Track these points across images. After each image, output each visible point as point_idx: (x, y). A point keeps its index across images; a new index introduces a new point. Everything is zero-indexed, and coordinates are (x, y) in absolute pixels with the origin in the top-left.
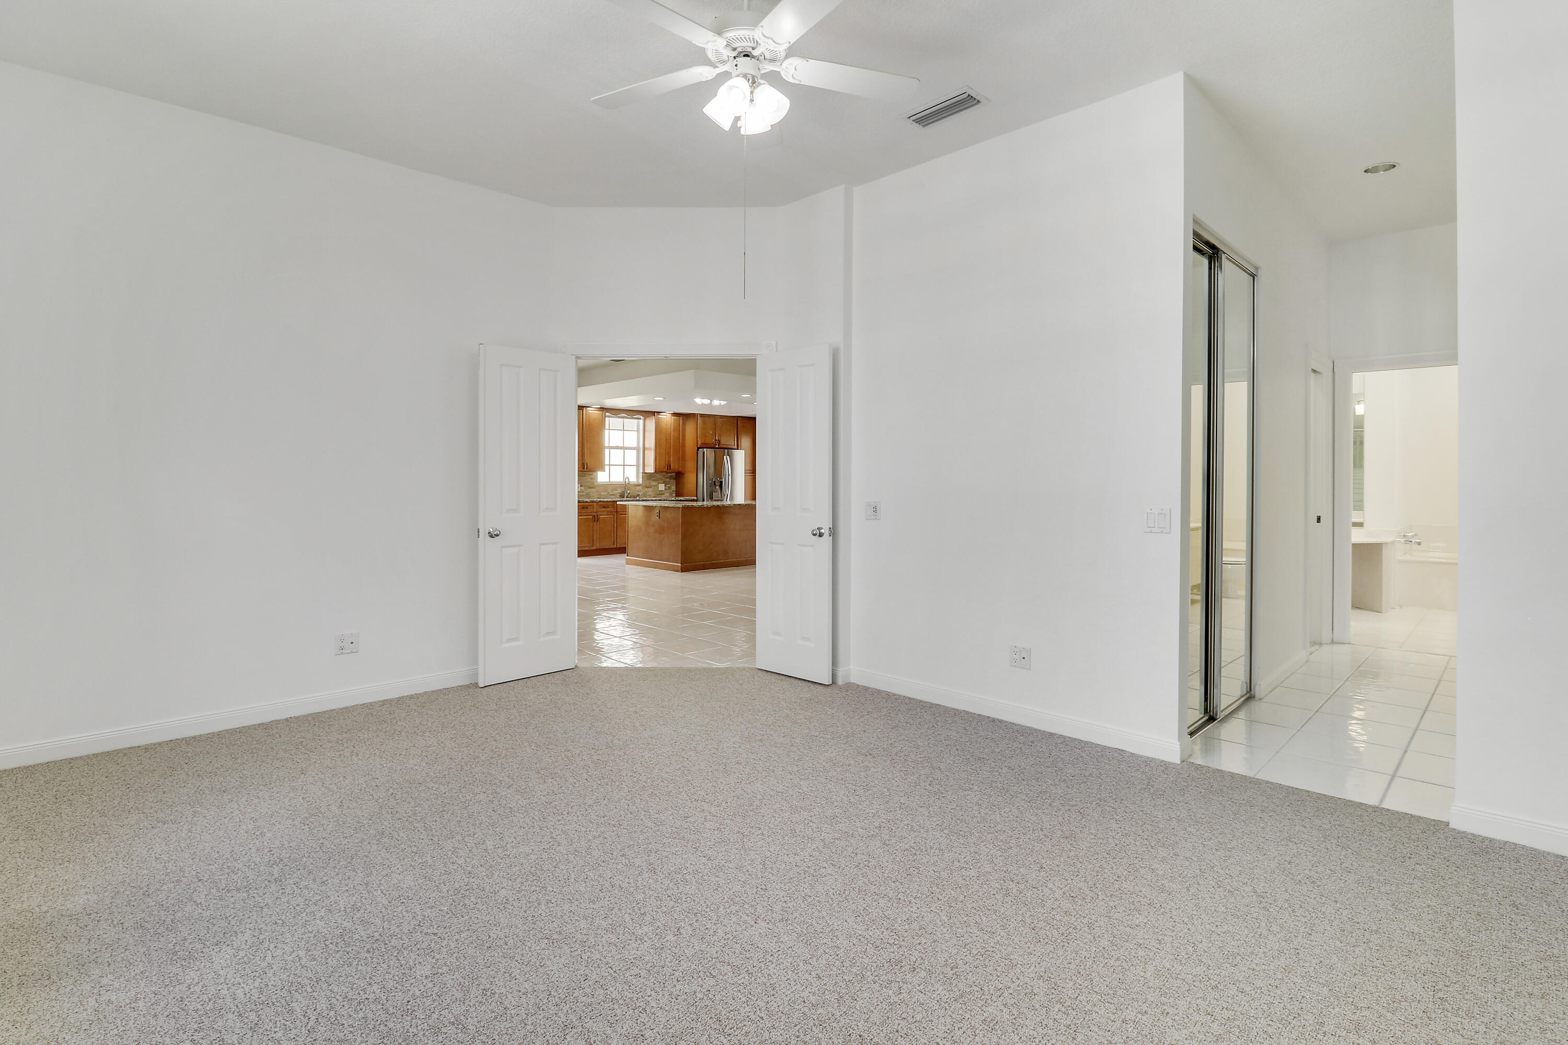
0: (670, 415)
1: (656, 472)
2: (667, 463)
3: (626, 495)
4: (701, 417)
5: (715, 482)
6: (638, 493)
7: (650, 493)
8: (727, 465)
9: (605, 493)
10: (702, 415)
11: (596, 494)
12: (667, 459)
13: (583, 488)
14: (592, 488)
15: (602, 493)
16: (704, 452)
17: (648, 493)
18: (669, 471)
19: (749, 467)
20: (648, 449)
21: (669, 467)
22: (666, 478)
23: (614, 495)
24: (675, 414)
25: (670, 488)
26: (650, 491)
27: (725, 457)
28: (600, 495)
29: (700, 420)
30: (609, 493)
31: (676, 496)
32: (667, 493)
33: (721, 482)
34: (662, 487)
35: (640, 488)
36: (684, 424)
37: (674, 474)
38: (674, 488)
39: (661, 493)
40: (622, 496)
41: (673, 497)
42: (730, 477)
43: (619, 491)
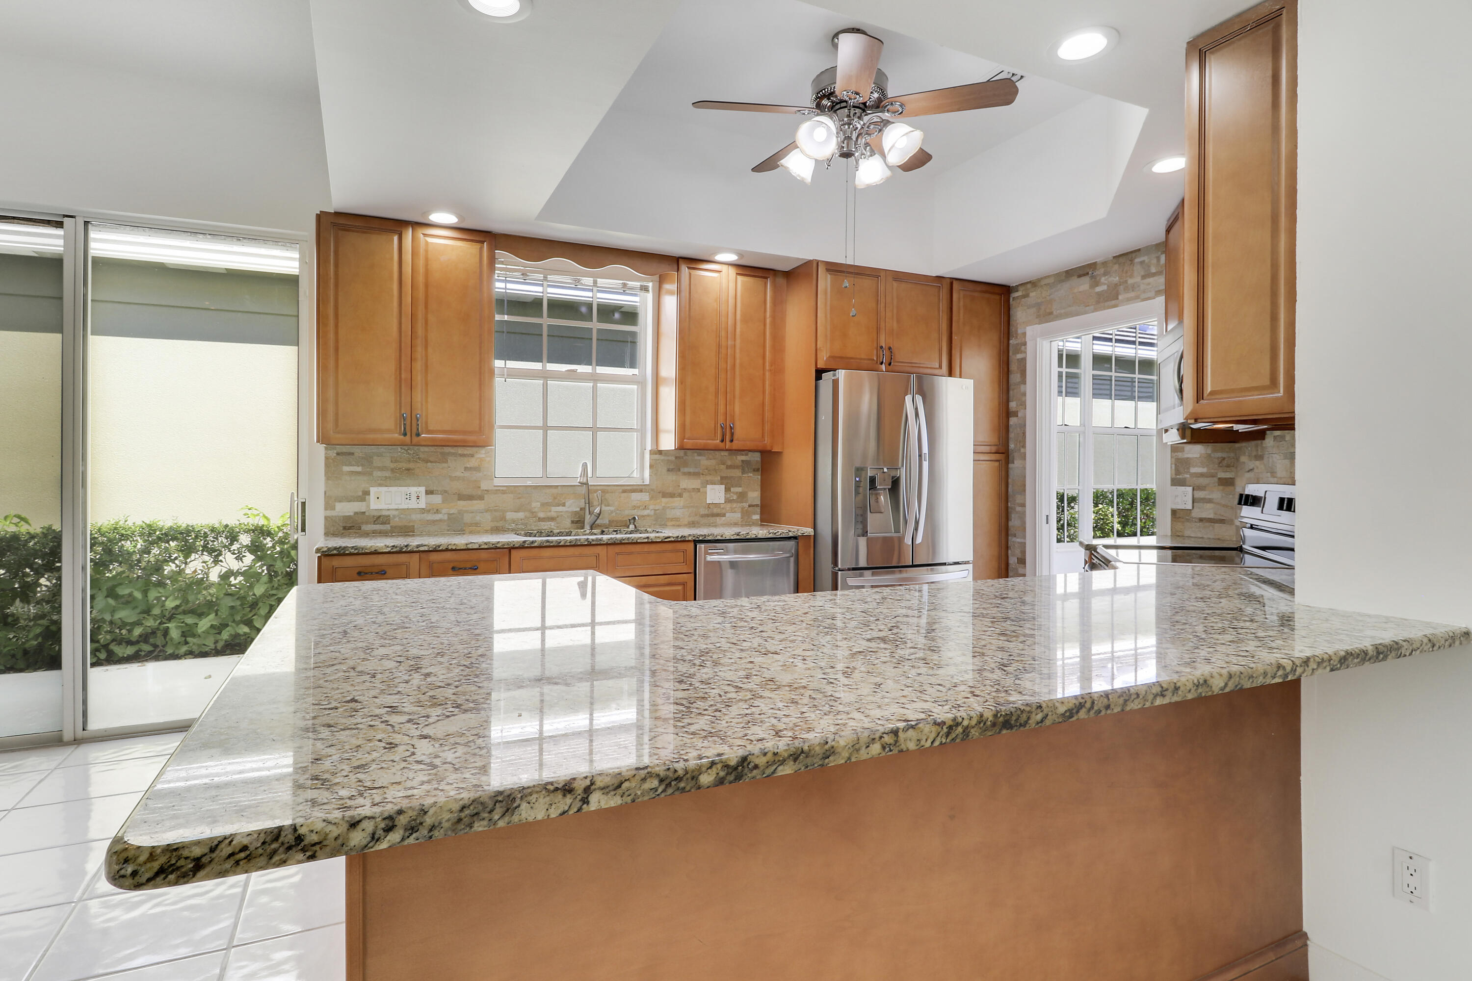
0: (732, 271)
1: (681, 447)
2: (721, 419)
3: (588, 519)
4: (828, 270)
5: (872, 480)
6: (636, 513)
7: (678, 513)
8: (917, 426)
9: (521, 515)
10: (835, 269)
11: (488, 516)
12: (721, 408)
13: (437, 499)
14: (470, 498)
15: (510, 515)
16: (836, 383)
17: (670, 514)
18: (728, 445)
19: (988, 437)
20: (665, 379)
21: (728, 433)
22: (728, 467)
23: (552, 519)
24: (747, 269)
25: (742, 496)
26: (677, 508)
27: (908, 399)
28: (503, 518)
29: (825, 281)
30: (533, 514)
31: (762, 520)
32: (733, 511)
33: (895, 483)
34: (715, 494)
35: (645, 497)
36: (779, 302)
37: (757, 457)
38: (755, 496)
39: (713, 513)
40: (579, 522)
41: (754, 524)
42: (926, 465)
43: (573, 506)
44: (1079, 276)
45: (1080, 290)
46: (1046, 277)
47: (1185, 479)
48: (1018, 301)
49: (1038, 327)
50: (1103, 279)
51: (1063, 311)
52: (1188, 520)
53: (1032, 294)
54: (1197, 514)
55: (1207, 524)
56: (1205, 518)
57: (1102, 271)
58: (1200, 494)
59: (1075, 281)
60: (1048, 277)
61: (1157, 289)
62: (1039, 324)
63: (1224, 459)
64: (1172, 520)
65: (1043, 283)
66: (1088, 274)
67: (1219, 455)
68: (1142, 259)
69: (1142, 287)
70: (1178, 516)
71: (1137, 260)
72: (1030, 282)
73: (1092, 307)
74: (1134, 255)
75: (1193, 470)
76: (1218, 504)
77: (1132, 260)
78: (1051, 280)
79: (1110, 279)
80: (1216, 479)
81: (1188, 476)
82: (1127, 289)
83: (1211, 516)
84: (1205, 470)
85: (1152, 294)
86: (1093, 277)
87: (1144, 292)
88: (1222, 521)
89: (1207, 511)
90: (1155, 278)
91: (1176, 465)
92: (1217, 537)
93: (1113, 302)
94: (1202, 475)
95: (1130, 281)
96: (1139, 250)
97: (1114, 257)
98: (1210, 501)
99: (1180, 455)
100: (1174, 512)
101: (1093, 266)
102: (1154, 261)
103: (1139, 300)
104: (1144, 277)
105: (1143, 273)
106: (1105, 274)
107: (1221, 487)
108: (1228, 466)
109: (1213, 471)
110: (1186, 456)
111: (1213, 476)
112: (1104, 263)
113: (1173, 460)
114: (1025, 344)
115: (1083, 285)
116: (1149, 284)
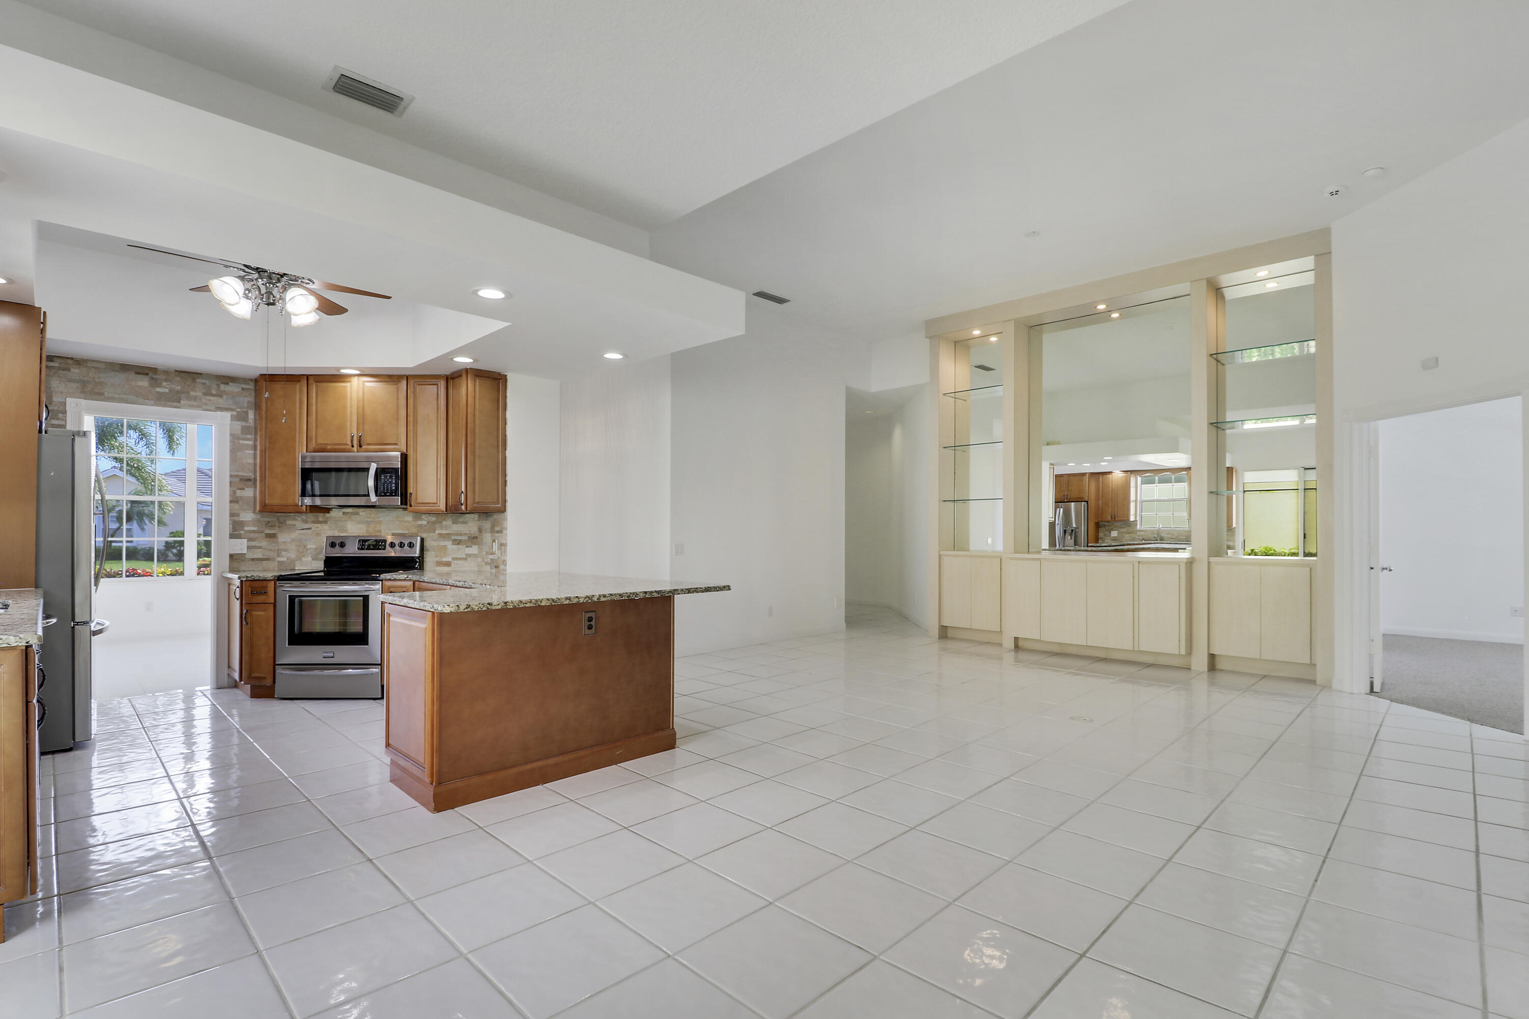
44: (137, 373)
45: (137, 384)
46: (94, 361)
47: (241, 534)
48: (53, 371)
49: (83, 402)
50: (164, 384)
51: (117, 396)
52: (243, 561)
53: (73, 370)
54: (250, 556)
55: (257, 562)
56: (256, 558)
57: (164, 377)
58: (253, 544)
59: (132, 375)
60: (98, 362)
61: (217, 406)
62: (85, 399)
63: (269, 522)
64: (230, 561)
65: (89, 364)
66: (147, 374)
67: (267, 519)
68: (204, 381)
69: (204, 400)
70: (235, 558)
71: (198, 380)
72: (72, 359)
73: (152, 402)
74: (196, 376)
75: (247, 528)
76: (265, 549)
77: (194, 380)
78: (103, 366)
79: (173, 386)
80: (264, 535)
81: (243, 532)
82: (189, 398)
83: (260, 557)
84: (255, 529)
85: (214, 408)
86: (152, 378)
87: (206, 404)
88: (268, 559)
89: (258, 554)
90: (216, 398)
91: (233, 525)
92: (265, 569)
93: (175, 404)
94: (254, 532)
95: (192, 393)
96: (201, 374)
97: (176, 371)
98: (260, 547)
99: (236, 518)
100: (231, 556)
101: (154, 370)
102: (215, 386)
103: (200, 409)
104: (205, 394)
105: (204, 391)
106: (166, 380)
107: (268, 539)
108: (272, 526)
109: (262, 529)
110: (241, 519)
111: (262, 532)
112: (166, 372)
113: (231, 522)
114: (65, 412)
115: (143, 382)
116: (210, 400)
